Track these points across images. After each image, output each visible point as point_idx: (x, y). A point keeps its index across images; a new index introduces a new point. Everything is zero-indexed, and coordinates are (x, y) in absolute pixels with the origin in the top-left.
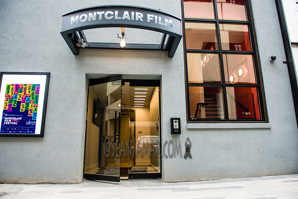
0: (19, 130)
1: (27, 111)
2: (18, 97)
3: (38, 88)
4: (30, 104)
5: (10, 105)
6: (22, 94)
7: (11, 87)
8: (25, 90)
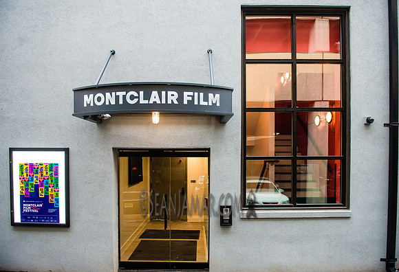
0: (41, 219)
1: (47, 197)
2: (35, 179)
3: (57, 169)
4: (50, 189)
5: (27, 189)
6: (39, 175)
7: (25, 167)
8: (42, 172)
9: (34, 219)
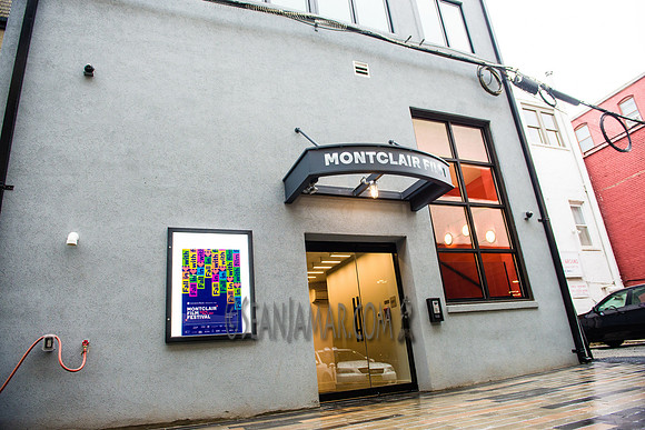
0: (215, 329)
1: (224, 296)
2: (206, 271)
3: (238, 256)
4: (228, 284)
5: (193, 286)
6: (212, 266)
7: (191, 254)
8: (216, 260)
9: (203, 330)
